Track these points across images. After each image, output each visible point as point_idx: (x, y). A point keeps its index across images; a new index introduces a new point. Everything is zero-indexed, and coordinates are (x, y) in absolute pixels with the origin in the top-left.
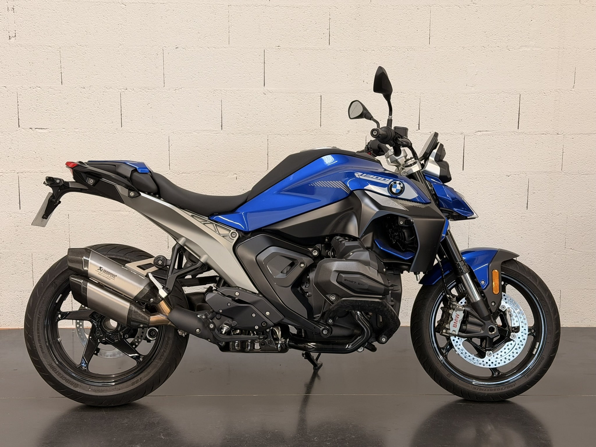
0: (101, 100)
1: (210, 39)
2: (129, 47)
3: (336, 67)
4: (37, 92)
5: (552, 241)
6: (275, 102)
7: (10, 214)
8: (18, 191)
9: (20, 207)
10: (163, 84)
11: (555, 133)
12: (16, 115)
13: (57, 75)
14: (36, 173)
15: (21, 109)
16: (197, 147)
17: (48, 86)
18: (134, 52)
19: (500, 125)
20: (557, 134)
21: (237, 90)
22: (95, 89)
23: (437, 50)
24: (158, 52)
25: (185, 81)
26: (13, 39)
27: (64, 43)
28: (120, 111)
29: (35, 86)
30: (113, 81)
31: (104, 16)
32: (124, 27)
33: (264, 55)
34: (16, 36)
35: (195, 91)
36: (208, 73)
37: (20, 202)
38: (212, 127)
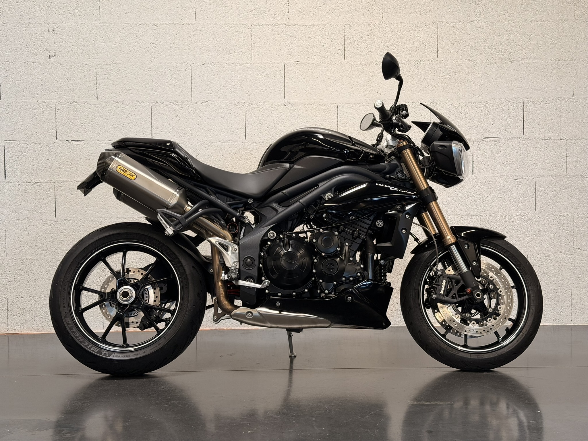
0: (133, 114)
1: (234, 56)
2: (160, 64)
3: (352, 80)
4: (74, 107)
5: (560, 241)
6: (295, 113)
7: (46, 222)
8: (54, 199)
9: (55, 215)
10: (191, 97)
11: (559, 139)
12: (54, 129)
13: (92, 91)
14: (71, 183)
15: (59, 122)
16: (222, 155)
17: (84, 101)
18: (164, 68)
19: (506, 131)
20: (561, 139)
21: (260, 102)
22: (128, 103)
24: (186, 68)
25: (211, 94)
26: (52, 59)
27: (99, 61)
28: (151, 123)
29: (72, 101)
30: (145, 96)
31: (137, 36)
32: (155, 46)
33: (285, 70)
34: (56, 55)
35: (220, 104)
36: (233, 86)
37: (55, 210)
38: (236, 137)
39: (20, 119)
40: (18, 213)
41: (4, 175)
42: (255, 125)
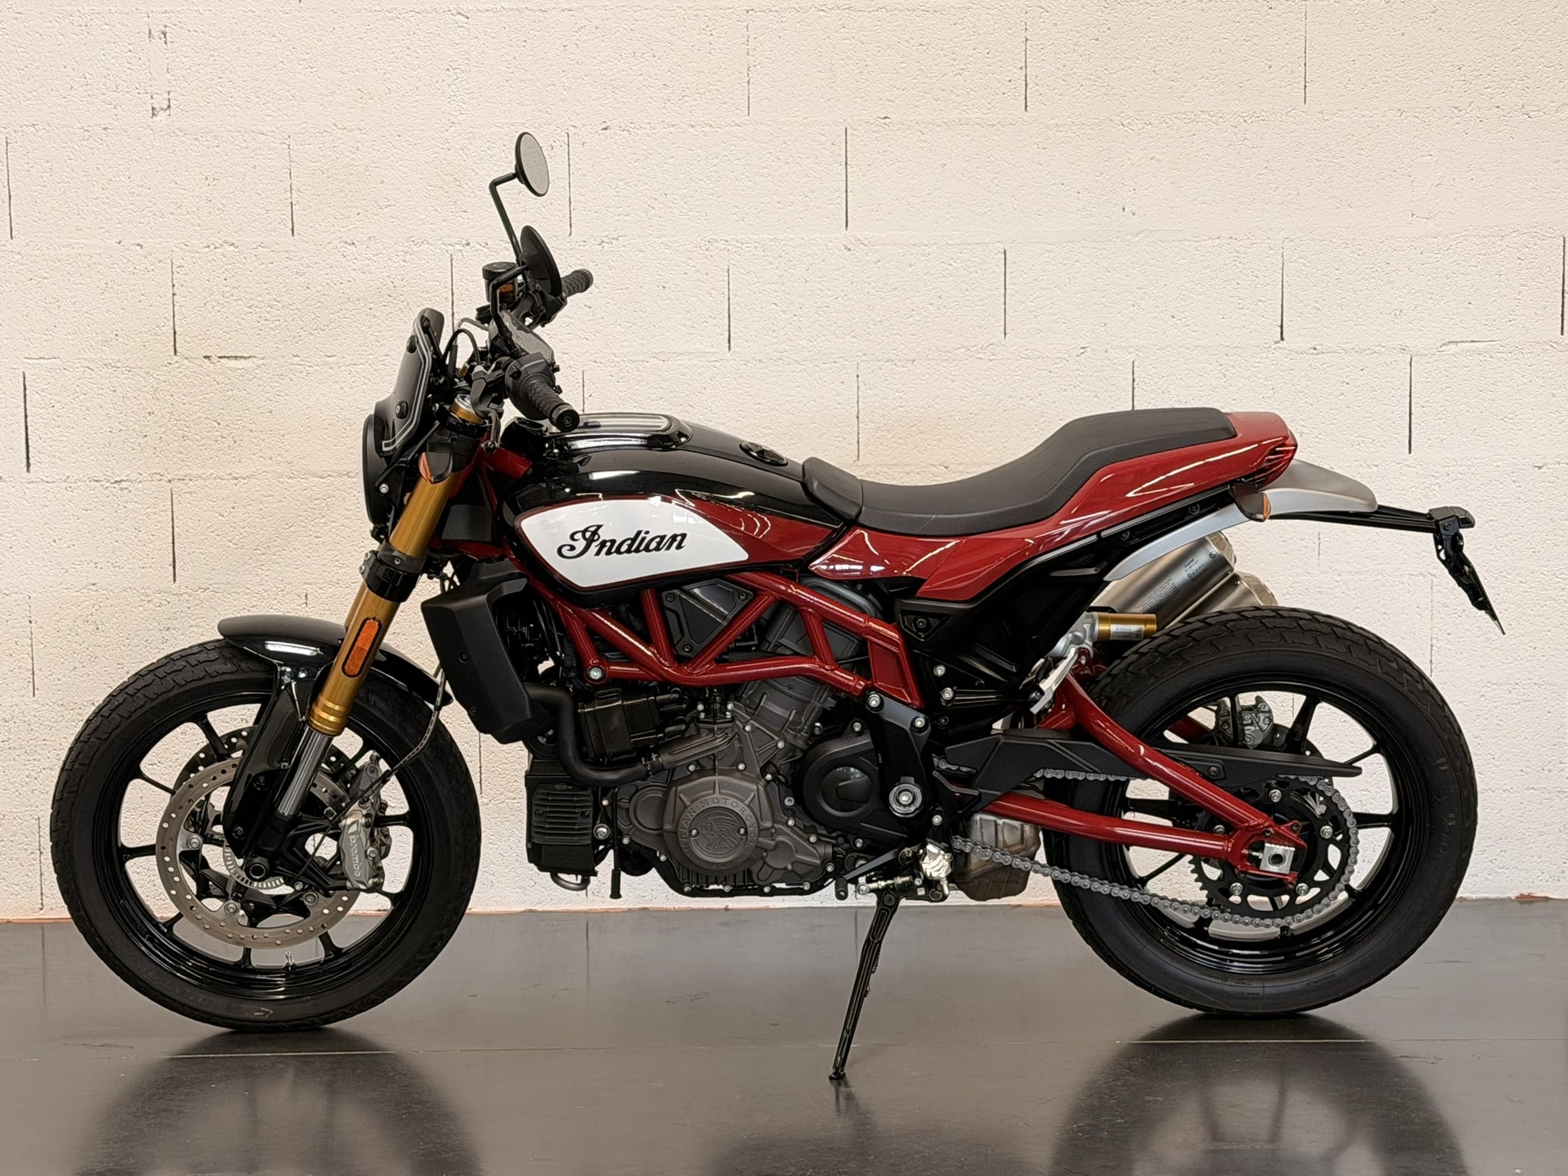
0: (399, 277)
1: (696, 103)
2: (476, 130)
3: (1046, 172)
4: (224, 259)
6: (876, 270)
7: (147, 595)
8: (171, 530)
9: (175, 576)
10: (569, 227)
12: (168, 323)
13: (279, 210)
14: (218, 480)
15: (183, 304)
17: (254, 240)
18: (489, 141)
19: (1510, 323)
21: (772, 241)
22: (382, 247)
23: (1326, 120)
24: (554, 142)
25: (627, 218)
26: (162, 116)
27: (299, 122)
29: (221, 242)
30: (431, 224)
31: (408, 48)
32: (463, 75)
33: (846, 142)
34: (171, 104)
35: (654, 246)
36: (692, 194)
37: (174, 561)
38: (702, 343)
39: (70, 294)
40: (67, 571)
41: (25, 461)
42: (758, 309)
